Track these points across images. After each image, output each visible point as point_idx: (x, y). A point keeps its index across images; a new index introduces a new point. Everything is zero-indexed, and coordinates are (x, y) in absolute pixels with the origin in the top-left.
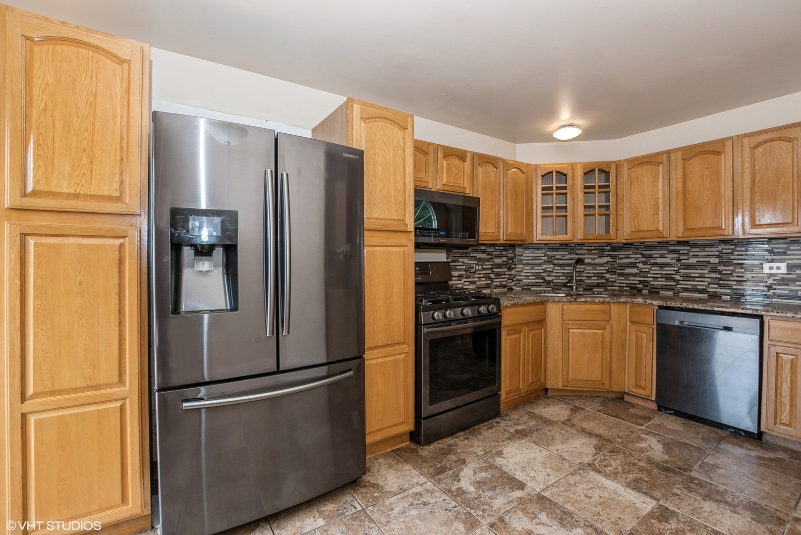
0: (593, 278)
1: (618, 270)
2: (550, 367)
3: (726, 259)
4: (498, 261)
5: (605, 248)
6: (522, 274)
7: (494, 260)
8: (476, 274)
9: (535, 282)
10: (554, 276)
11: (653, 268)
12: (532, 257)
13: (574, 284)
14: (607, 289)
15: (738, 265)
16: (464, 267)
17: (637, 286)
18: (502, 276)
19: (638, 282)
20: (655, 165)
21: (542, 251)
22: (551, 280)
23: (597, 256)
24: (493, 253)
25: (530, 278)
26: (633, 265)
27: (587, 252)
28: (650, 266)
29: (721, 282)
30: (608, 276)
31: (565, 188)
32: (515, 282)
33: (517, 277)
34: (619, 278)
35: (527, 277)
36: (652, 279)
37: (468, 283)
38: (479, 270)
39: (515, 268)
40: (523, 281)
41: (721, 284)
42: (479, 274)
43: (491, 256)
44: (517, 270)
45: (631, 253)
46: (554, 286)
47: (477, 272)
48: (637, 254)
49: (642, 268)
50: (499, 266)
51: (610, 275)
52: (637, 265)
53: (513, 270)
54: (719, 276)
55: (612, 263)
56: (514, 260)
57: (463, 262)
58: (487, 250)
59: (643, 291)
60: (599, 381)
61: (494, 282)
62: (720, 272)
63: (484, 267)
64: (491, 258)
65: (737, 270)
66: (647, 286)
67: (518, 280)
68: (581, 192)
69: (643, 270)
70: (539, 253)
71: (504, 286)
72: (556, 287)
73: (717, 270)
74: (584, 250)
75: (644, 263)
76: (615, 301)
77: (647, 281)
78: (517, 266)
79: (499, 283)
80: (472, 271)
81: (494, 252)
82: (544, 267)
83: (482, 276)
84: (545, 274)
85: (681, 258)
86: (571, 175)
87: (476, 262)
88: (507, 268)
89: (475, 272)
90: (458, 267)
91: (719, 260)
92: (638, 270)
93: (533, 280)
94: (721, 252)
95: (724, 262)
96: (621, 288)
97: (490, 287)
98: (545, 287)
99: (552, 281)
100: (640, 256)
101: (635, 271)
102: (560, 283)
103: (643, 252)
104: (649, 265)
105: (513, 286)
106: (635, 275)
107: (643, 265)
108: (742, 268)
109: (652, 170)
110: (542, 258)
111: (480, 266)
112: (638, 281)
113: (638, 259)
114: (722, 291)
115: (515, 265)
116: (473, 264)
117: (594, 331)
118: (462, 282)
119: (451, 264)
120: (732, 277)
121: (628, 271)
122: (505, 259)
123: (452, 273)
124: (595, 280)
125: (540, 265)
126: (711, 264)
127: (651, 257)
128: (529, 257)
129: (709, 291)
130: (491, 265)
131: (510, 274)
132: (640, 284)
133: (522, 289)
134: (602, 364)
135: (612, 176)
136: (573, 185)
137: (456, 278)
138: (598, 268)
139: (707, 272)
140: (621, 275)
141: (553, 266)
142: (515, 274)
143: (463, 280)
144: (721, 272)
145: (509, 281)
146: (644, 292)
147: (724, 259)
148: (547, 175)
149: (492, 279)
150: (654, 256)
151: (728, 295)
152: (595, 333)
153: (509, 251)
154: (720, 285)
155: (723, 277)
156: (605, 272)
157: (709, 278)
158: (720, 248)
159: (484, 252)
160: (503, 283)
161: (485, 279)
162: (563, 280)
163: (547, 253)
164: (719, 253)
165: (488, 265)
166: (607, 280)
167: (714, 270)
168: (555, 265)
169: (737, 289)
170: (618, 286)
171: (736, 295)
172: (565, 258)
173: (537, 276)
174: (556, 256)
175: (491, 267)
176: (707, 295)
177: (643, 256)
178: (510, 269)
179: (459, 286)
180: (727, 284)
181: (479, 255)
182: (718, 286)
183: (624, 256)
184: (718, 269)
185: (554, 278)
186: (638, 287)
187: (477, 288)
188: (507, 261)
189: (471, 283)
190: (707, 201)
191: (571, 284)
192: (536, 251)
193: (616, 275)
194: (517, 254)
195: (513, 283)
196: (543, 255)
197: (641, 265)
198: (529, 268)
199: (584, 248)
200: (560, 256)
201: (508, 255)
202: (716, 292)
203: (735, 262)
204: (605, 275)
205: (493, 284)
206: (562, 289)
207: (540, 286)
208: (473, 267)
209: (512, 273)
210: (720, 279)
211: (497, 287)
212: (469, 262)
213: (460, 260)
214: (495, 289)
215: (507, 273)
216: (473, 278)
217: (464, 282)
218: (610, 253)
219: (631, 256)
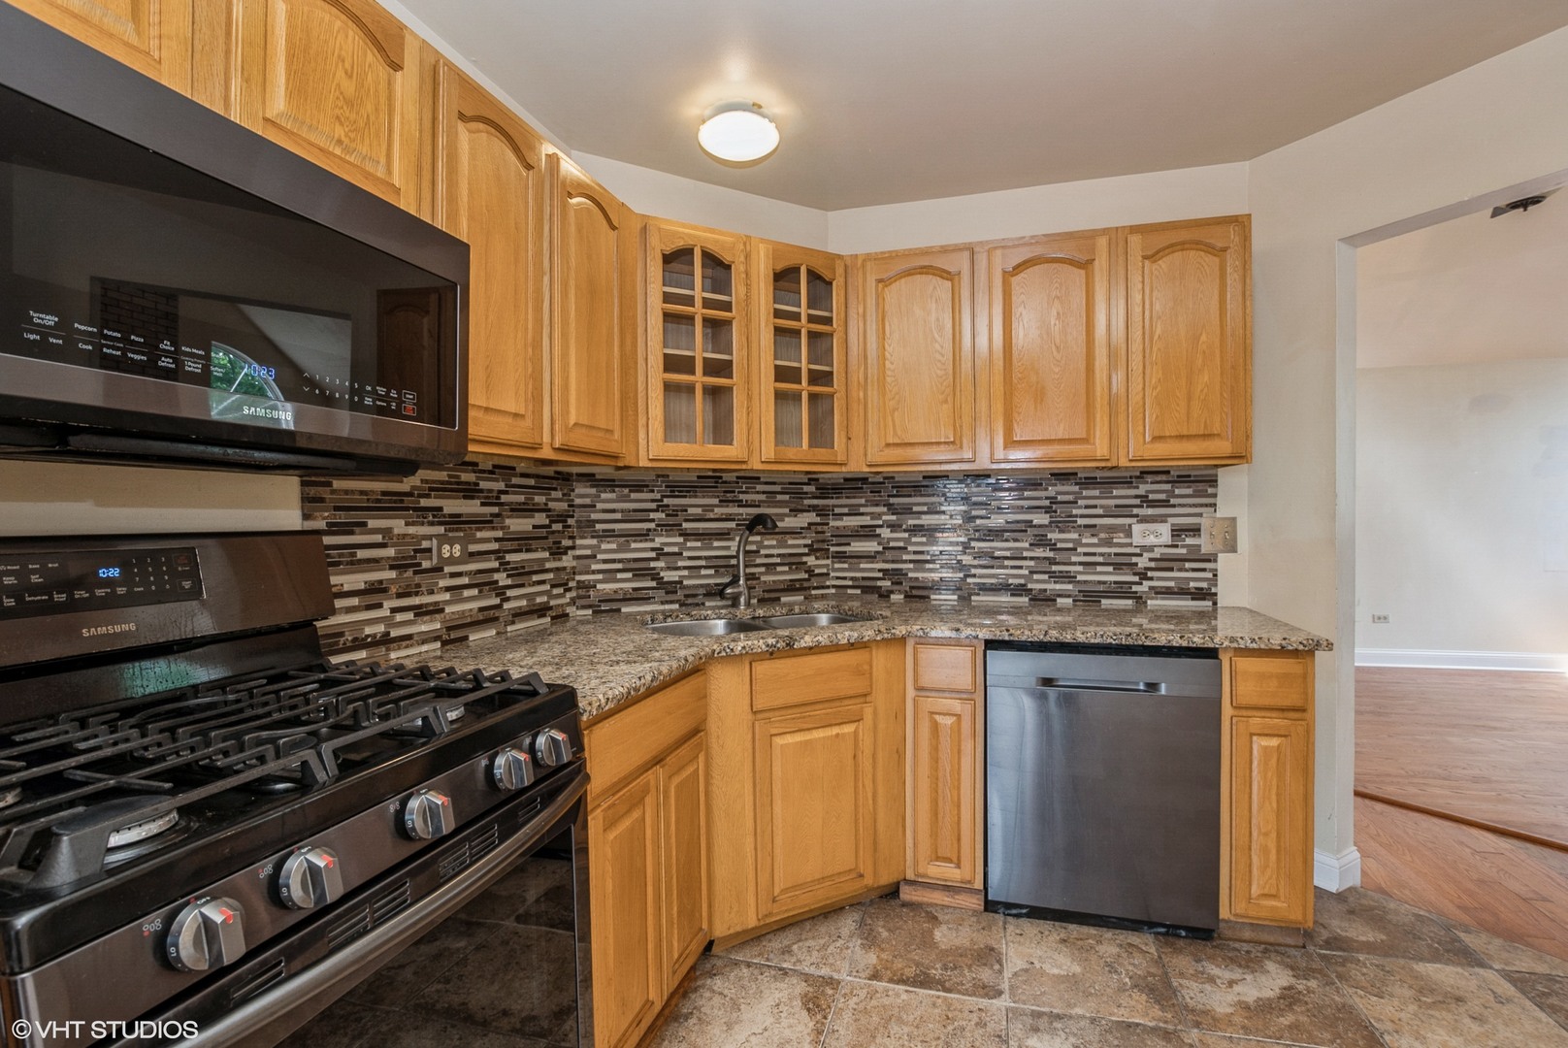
0: (779, 569)
1: (833, 545)
2: (721, 871)
3: (1063, 515)
4: (519, 525)
5: (806, 488)
6: (594, 567)
7: (508, 522)
8: (444, 577)
9: (634, 589)
10: (685, 568)
11: (914, 540)
12: (622, 511)
13: (741, 589)
14: (811, 595)
15: (1088, 529)
16: (391, 552)
17: (879, 583)
18: (535, 578)
19: (880, 575)
20: (942, 277)
21: (651, 496)
22: (677, 579)
23: (787, 511)
24: (504, 498)
25: (619, 576)
26: (868, 533)
27: (763, 497)
28: (906, 535)
29: (1054, 568)
30: (811, 560)
31: (727, 306)
32: (574, 594)
33: (578, 578)
34: (837, 566)
35: (610, 575)
36: (911, 566)
37: (410, 616)
38: (452, 561)
39: (573, 548)
40: (599, 586)
41: (1055, 572)
42: (453, 575)
43: (495, 510)
44: (578, 552)
45: (863, 501)
46: (686, 596)
47: (447, 570)
48: (877, 505)
49: (890, 540)
50: (523, 542)
51: (817, 558)
52: (878, 531)
53: (566, 553)
54: (1051, 554)
55: (819, 528)
56: (570, 521)
57: (387, 532)
58: (483, 485)
59: (892, 596)
60: (850, 870)
61: (508, 599)
62: (1053, 547)
63: (472, 548)
64: (497, 515)
65: (1084, 541)
66: (901, 583)
67: (581, 585)
68: (766, 325)
69: (892, 544)
70: (642, 500)
71: (541, 611)
72: (690, 601)
73: (1047, 540)
74: (758, 493)
75: (894, 527)
76: (886, 636)
77: (901, 570)
78: (579, 542)
79: (524, 603)
80: (426, 564)
81: (506, 493)
82: (659, 541)
83: (465, 580)
84: (661, 564)
85: (974, 513)
86: (742, 268)
87: (441, 530)
88: (550, 548)
89: (438, 569)
90: (361, 554)
91: (1051, 517)
92: (879, 544)
93: (626, 584)
94: (1053, 500)
95: (1060, 522)
96: (841, 591)
97: (496, 619)
98: (662, 603)
99: (681, 582)
100: (885, 509)
101: (872, 546)
102: (702, 586)
103: (892, 500)
104: (905, 531)
105: (568, 604)
106: (871, 557)
107: (891, 531)
108: (1093, 535)
109: (935, 288)
110: (652, 515)
111: (457, 547)
112: (880, 570)
113: (879, 516)
114: (1058, 587)
115: (572, 538)
116: (429, 538)
117: (835, 730)
118: (385, 612)
119: (327, 540)
120: (1074, 555)
121: (858, 546)
122: (541, 519)
123: (334, 580)
124: (784, 575)
125: (644, 535)
126: (1035, 526)
127: (908, 511)
128: (613, 511)
129: (1031, 590)
130: (497, 540)
131: (558, 569)
132: (884, 579)
133: (594, 612)
134: (856, 821)
135: (838, 295)
136: (747, 300)
137: (355, 601)
138: (790, 542)
139: (1027, 545)
140: (841, 557)
141: (681, 540)
142: (574, 568)
143: (388, 604)
144: (1055, 544)
145: (556, 591)
146: (895, 597)
147: (1059, 516)
148: (676, 259)
149: (501, 592)
150: (915, 509)
151: (1069, 596)
152: (837, 735)
153: (554, 494)
154: (1052, 575)
155: (1059, 557)
156: (806, 550)
157: (1032, 558)
158: (1051, 491)
159: (469, 492)
160: (539, 600)
161: (475, 592)
162: (709, 578)
163: (666, 501)
164: (1051, 503)
165: (486, 539)
166: (810, 571)
167: (1041, 541)
168: (685, 534)
169: (1085, 582)
170: (834, 586)
171: (1084, 596)
172: (711, 515)
173: (640, 570)
174: (691, 511)
175: (495, 546)
176: (1027, 599)
177: (892, 509)
178: (558, 552)
179: (368, 631)
180: (1067, 572)
181: (452, 506)
182: (1050, 577)
183: (846, 510)
184: (1049, 537)
185: (685, 573)
186: (881, 587)
187: (449, 629)
188: (549, 526)
189: (420, 612)
190: (1056, 377)
191: (735, 590)
192: (633, 496)
193: (828, 558)
194: (578, 501)
195: (568, 595)
196: (653, 506)
197: (885, 533)
198: (614, 546)
199: (759, 488)
200: (699, 511)
201: (551, 505)
202: (1045, 590)
203: (1080, 521)
204: (805, 559)
205: (506, 606)
206: (707, 604)
207: (647, 600)
208: (429, 550)
209: (565, 564)
210: (1052, 562)
211: (519, 615)
212: (411, 530)
213: (372, 523)
214: (513, 623)
215: (548, 565)
216: (431, 592)
217: (394, 610)
218: (815, 502)
219: (862, 510)
